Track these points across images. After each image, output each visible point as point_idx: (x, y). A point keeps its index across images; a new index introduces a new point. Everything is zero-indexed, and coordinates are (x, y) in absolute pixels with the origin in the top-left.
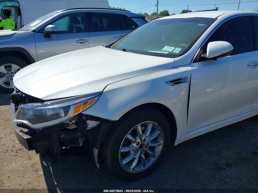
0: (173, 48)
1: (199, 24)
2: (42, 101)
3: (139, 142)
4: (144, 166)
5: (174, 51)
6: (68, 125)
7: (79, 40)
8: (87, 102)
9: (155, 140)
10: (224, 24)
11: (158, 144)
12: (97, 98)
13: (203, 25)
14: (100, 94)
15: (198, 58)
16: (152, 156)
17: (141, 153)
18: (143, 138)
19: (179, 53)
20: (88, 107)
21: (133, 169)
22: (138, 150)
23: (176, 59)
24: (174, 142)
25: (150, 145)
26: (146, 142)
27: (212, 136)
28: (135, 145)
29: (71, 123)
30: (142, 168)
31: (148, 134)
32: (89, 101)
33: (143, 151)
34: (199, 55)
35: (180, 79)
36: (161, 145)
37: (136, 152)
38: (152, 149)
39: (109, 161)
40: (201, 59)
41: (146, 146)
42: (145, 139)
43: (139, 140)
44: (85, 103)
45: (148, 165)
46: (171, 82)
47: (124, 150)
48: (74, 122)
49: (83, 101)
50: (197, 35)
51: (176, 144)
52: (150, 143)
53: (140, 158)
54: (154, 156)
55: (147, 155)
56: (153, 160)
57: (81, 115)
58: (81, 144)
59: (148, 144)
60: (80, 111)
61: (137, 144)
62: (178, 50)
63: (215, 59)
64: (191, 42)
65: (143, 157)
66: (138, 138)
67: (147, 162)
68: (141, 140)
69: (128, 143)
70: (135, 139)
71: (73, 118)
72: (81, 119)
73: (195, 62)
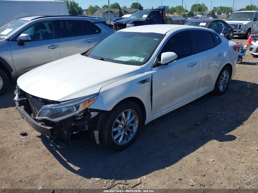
0: (139, 58)
1: (154, 39)
2: (58, 102)
3: (123, 124)
4: (127, 140)
5: (140, 60)
6: (78, 116)
7: (51, 46)
8: (90, 100)
9: (133, 122)
10: (171, 39)
11: (135, 124)
12: (96, 97)
13: (157, 39)
14: (98, 94)
15: (156, 64)
16: (131, 133)
17: (125, 131)
18: (126, 121)
19: (143, 61)
20: (91, 103)
21: (120, 142)
22: (123, 129)
23: (142, 66)
24: (145, 122)
25: (130, 125)
26: (127, 124)
27: (168, 117)
28: (121, 126)
29: (80, 115)
30: (126, 142)
31: (128, 118)
32: (91, 99)
33: (126, 130)
34: (156, 62)
35: (145, 80)
36: (137, 125)
37: (122, 131)
38: (131, 128)
39: (106, 138)
40: (157, 65)
41: (128, 127)
42: (127, 121)
43: (123, 123)
44: (89, 101)
45: (129, 139)
46: (141, 82)
47: (114, 130)
48: (82, 114)
49: (88, 100)
50: (154, 48)
51: (146, 123)
52: (130, 124)
53: (125, 135)
54: (133, 133)
55: (128, 133)
56: (132, 135)
57: (87, 109)
58: (87, 129)
59: (128, 125)
60: (87, 107)
61: (122, 126)
62: (142, 60)
63: (166, 64)
64: (150, 53)
65: (126, 134)
66: (123, 121)
67: (129, 137)
68: (124, 122)
69: (117, 125)
70: (121, 122)
71: (82, 112)
72: (87, 112)
73: (154, 67)
